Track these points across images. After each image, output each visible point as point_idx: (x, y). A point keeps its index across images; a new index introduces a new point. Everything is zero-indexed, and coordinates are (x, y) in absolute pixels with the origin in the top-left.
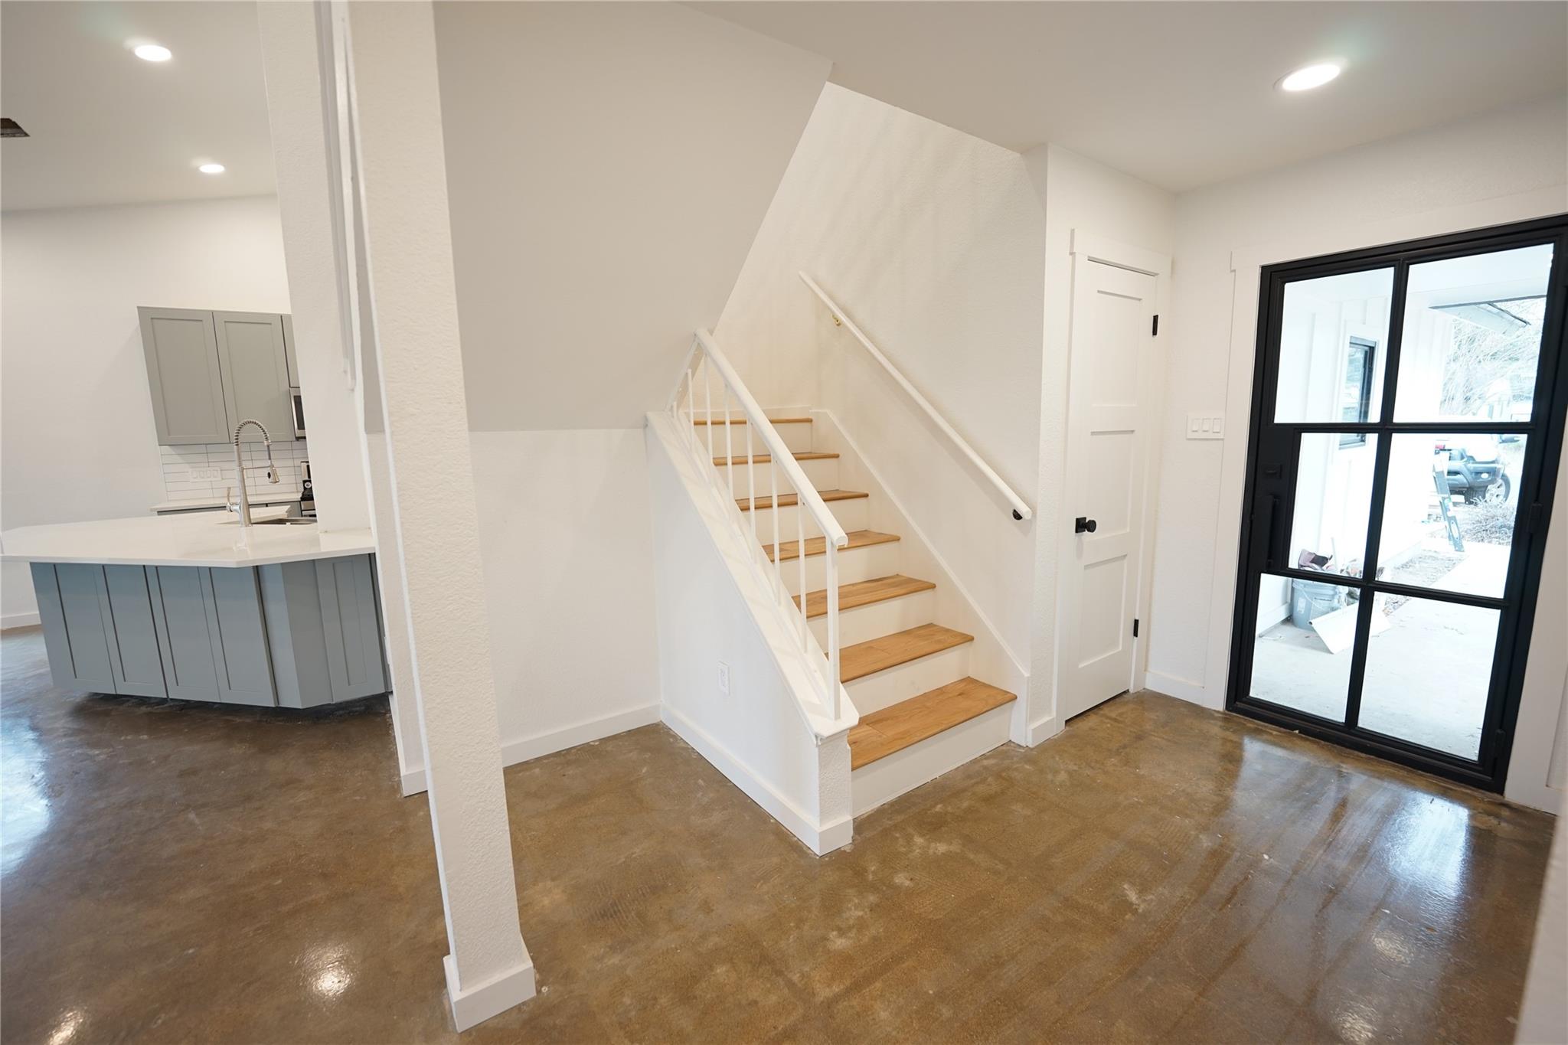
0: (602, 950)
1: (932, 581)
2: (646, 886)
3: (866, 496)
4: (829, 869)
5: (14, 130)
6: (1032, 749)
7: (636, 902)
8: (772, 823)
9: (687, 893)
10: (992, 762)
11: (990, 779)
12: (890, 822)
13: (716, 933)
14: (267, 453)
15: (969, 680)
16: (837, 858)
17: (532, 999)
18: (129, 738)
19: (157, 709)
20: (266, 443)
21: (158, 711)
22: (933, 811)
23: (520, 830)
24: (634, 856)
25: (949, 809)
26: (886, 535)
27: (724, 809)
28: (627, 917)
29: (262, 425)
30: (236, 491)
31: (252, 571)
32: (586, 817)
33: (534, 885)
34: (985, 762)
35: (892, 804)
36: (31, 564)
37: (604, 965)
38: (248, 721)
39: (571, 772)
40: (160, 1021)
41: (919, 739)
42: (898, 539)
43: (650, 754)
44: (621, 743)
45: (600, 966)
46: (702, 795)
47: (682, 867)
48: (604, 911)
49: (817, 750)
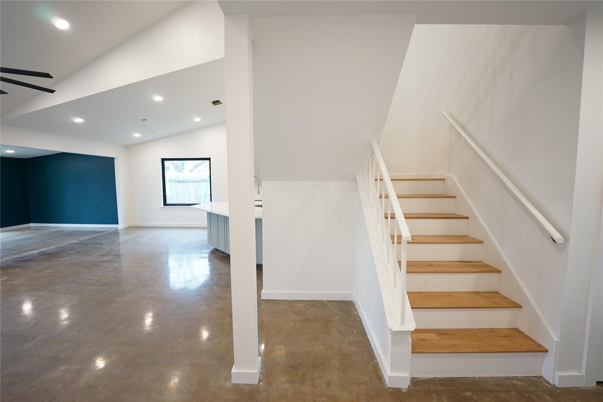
0: (285, 380)
1: (500, 269)
2: (312, 364)
3: (468, 218)
4: (389, 395)
6: (557, 388)
7: (305, 368)
8: (375, 362)
9: (325, 374)
10: (520, 383)
11: (513, 393)
12: (435, 388)
13: (326, 396)
15: (517, 331)
16: (396, 392)
17: (256, 385)
19: (224, 255)
22: (464, 394)
23: (285, 324)
24: (315, 350)
25: (475, 398)
26: (476, 239)
27: (358, 346)
28: (299, 372)
32: (307, 328)
33: (279, 345)
34: (515, 382)
35: (441, 380)
36: (208, 212)
37: (282, 386)
39: (311, 309)
40: (180, 339)
41: (461, 351)
42: (482, 243)
43: (342, 312)
44: (334, 304)
45: (281, 385)
46: (353, 337)
47: (329, 363)
48: (294, 366)
49: (391, 335)
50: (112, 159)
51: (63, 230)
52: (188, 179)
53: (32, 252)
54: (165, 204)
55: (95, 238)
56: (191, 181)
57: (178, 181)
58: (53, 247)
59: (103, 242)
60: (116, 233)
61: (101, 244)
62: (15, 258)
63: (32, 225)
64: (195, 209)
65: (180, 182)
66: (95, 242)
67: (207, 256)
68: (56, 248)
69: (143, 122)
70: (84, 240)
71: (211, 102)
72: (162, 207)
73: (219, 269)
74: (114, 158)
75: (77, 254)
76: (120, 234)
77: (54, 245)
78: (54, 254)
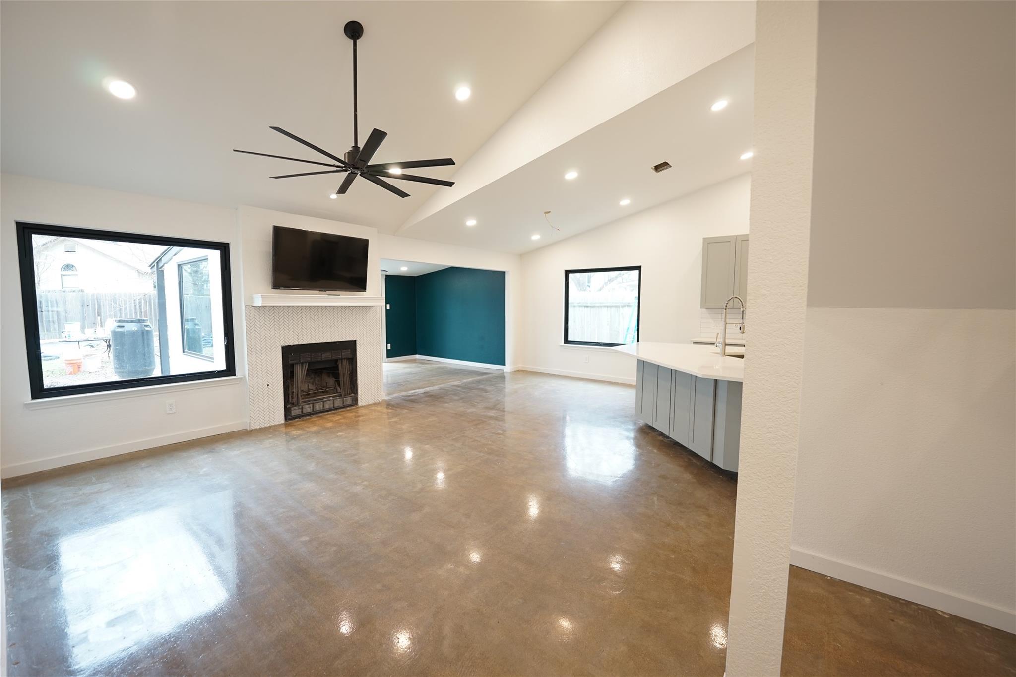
5: (667, 166)
14: (741, 315)
18: (650, 449)
19: (666, 440)
20: (742, 310)
21: (666, 441)
29: (742, 301)
30: (721, 336)
31: (713, 381)
36: (638, 359)
38: (698, 463)
50: (502, 274)
51: (445, 367)
52: (600, 303)
53: (417, 390)
54: (566, 341)
55: (479, 382)
56: (604, 306)
57: (585, 306)
58: (436, 387)
59: (488, 388)
60: (501, 377)
61: (486, 391)
62: (403, 396)
63: (417, 356)
64: (617, 352)
65: (587, 306)
66: (480, 387)
67: (632, 435)
68: (440, 389)
69: (546, 217)
70: (466, 382)
71: (652, 168)
72: (561, 346)
73: (659, 465)
74: (504, 272)
75: (461, 401)
76: (506, 380)
77: (437, 385)
78: (438, 397)
